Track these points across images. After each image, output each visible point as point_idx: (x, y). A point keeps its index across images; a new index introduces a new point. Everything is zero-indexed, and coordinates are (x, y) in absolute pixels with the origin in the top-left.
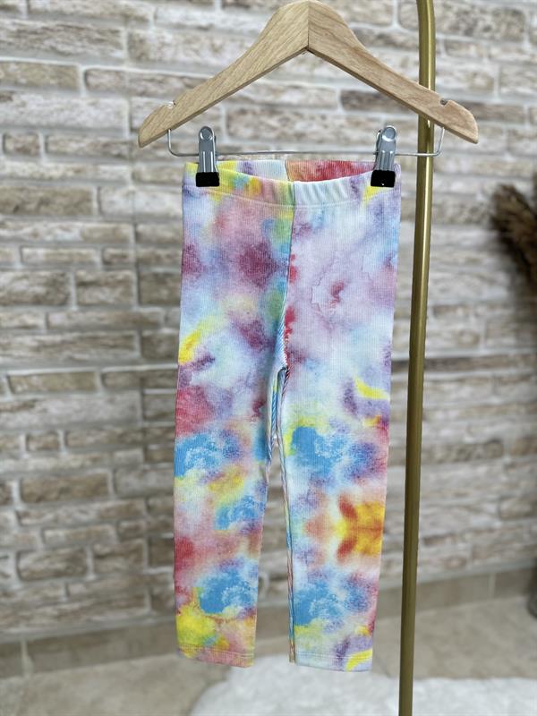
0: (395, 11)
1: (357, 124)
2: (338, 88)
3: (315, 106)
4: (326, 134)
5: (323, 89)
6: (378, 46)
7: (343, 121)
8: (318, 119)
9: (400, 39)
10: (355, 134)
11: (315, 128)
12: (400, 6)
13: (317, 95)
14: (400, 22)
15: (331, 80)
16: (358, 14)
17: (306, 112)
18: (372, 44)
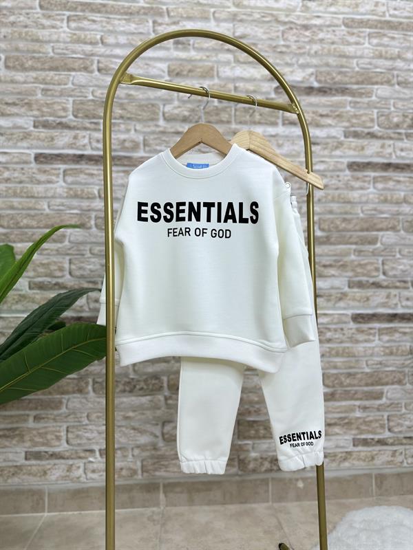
0: (376, 120)
1: (358, 179)
2: (346, 161)
3: (333, 171)
4: (340, 184)
5: (337, 162)
6: (367, 139)
7: (349, 178)
8: (335, 177)
9: (380, 134)
10: (357, 184)
11: (333, 182)
12: (378, 118)
13: (334, 165)
14: (379, 125)
15: (341, 157)
16: (355, 123)
17: (329, 174)
18: (363, 137)
